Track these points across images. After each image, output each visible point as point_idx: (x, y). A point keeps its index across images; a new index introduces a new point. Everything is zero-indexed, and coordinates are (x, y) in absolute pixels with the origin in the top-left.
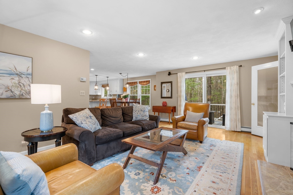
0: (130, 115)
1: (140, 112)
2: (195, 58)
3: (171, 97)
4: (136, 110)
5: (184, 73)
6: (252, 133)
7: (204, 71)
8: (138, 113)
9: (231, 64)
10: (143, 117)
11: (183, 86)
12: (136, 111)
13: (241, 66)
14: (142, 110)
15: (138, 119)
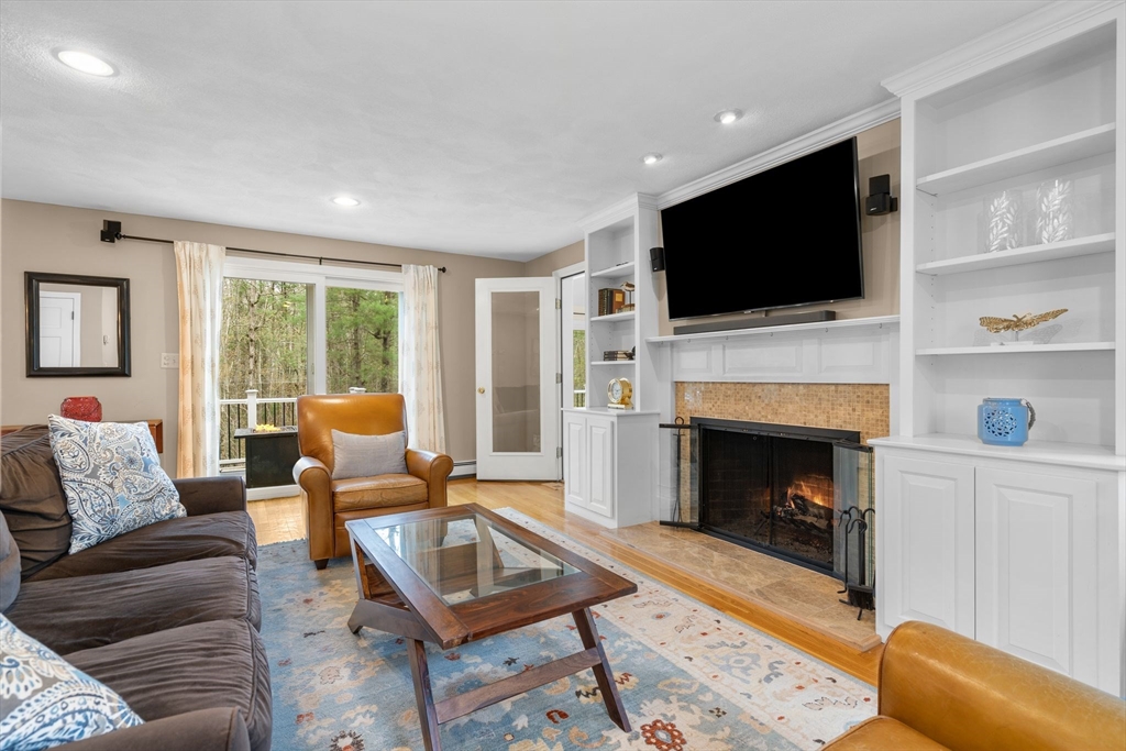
0: (50, 508)
1: (124, 474)
2: (345, 201)
3: (123, 370)
4: (97, 467)
5: (215, 251)
6: (478, 478)
7: (321, 260)
8: (111, 485)
9: (420, 255)
10: (149, 506)
11: (212, 311)
12: (94, 475)
13: (444, 270)
14: (132, 461)
15: (120, 527)
